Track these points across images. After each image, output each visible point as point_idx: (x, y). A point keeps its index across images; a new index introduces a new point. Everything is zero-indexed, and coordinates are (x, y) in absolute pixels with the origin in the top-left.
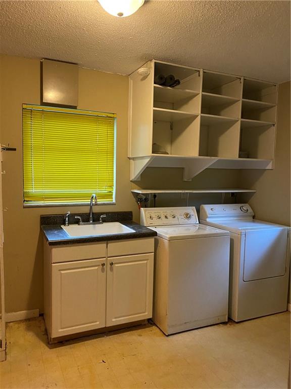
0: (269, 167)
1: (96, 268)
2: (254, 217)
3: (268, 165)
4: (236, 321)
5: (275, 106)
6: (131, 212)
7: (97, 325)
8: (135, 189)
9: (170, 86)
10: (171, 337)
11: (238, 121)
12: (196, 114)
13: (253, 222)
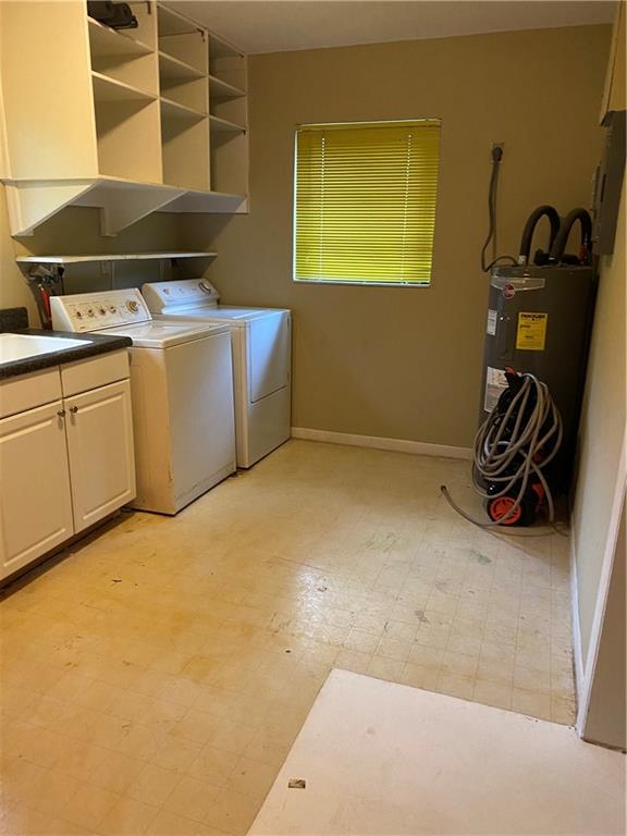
0: (243, 208)
1: (49, 422)
2: (218, 302)
3: (240, 204)
4: (247, 466)
5: (244, 96)
6: (24, 310)
7: (63, 534)
8: (23, 255)
9: (113, 27)
10: (180, 516)
11: (204, 118)
12: (152, 96)
13: (219, 308)
